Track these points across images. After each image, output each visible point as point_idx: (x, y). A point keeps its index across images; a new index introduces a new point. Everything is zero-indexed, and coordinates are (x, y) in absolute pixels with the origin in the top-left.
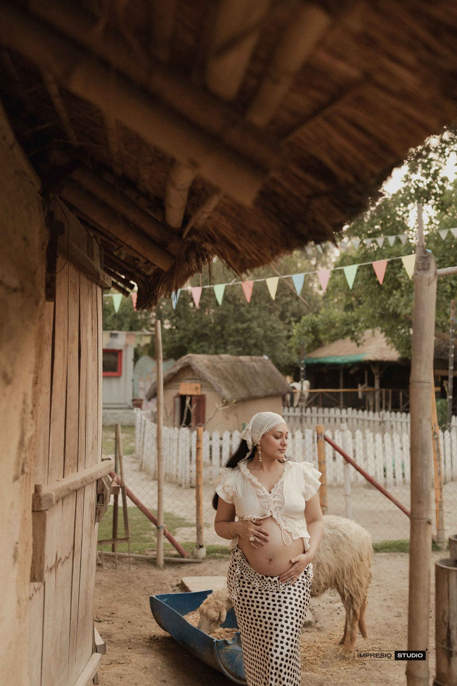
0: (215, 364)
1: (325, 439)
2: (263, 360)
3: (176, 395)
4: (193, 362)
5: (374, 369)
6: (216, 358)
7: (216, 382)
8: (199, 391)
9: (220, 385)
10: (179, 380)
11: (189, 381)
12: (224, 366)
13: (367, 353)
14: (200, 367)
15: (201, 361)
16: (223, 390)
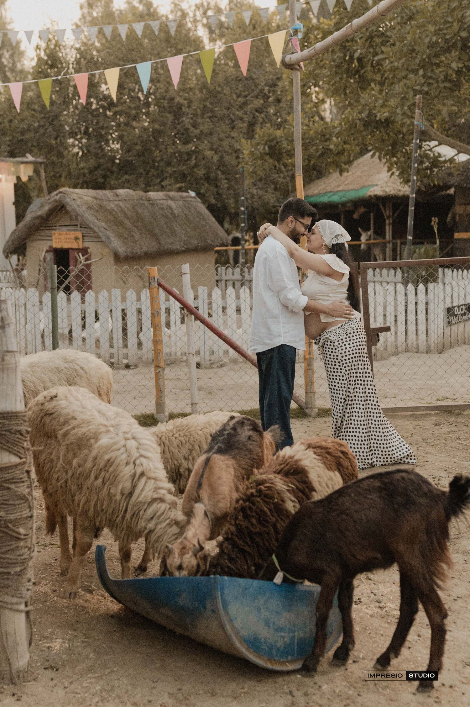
0: (104, 203)
1: (160, 285)
2: (187, 197)
3: (48, 249)
4: (68, 200)
5: (385, 209)
6: (109, 195)
7: (102, 229)
8: (80, 242)
9: (108, 233)
10: (51, 228)
11: (65, 228)
12: (120, 207)
13: (373, 186)
14: (78, 206)
15: (80, 198)
16: (113, 239)
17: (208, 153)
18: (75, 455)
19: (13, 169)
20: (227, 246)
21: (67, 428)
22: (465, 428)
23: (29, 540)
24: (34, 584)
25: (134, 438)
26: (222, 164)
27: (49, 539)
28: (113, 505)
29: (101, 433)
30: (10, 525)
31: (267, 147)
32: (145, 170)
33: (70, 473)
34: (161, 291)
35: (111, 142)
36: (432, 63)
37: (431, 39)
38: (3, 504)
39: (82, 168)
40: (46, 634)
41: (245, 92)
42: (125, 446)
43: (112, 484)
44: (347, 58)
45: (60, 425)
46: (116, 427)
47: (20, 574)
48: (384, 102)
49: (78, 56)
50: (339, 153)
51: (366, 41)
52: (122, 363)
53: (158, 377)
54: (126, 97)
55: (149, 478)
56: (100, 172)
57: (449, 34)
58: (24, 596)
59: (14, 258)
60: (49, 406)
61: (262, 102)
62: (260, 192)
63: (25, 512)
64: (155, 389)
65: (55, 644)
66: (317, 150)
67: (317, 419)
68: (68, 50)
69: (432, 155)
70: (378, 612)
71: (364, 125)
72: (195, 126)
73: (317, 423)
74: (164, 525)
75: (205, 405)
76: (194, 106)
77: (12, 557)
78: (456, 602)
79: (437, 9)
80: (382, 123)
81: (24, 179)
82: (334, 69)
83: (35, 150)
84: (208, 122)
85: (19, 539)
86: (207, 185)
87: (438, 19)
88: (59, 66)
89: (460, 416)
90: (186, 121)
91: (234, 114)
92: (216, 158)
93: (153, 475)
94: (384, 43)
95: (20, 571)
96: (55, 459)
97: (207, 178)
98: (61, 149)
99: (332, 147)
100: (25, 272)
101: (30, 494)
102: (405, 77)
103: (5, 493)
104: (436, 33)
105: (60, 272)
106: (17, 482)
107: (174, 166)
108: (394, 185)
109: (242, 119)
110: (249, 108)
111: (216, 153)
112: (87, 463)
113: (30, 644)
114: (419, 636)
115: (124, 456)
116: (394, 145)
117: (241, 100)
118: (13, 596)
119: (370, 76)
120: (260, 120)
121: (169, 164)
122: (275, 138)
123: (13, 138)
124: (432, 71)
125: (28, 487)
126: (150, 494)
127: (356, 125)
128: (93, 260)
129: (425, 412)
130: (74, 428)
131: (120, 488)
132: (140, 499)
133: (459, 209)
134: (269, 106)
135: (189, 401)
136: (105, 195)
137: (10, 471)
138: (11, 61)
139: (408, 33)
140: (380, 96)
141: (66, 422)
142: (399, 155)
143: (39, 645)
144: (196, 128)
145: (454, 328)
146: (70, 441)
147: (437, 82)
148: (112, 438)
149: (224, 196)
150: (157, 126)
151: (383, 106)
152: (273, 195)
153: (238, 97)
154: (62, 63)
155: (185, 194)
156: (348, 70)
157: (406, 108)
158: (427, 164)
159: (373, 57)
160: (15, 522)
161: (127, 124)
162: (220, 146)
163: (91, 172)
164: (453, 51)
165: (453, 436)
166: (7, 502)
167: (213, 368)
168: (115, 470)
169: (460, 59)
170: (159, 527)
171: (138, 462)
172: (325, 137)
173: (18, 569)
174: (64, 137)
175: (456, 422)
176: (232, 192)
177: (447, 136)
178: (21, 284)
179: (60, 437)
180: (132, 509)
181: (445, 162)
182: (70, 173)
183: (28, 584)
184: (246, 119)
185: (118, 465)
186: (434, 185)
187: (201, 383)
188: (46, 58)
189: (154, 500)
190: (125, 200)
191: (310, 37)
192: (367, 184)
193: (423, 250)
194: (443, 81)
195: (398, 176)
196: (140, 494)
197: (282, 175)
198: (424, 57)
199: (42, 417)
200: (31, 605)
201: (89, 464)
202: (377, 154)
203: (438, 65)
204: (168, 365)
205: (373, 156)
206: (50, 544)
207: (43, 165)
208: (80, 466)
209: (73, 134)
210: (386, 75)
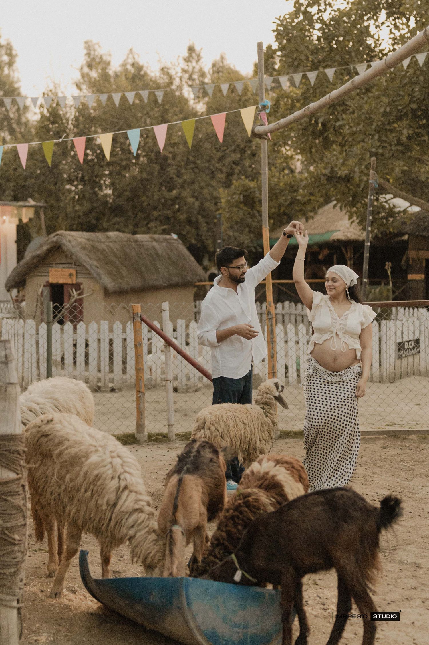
0: (96, 244)
1: (142, 320)
2: (170, 239)
3: (45, 283)
4: (64, 241)
5: (347, 252)
6: (100, 237)
7: (94, 267)
8: (74, 278)
9: (99, 270)
10: (50, 265)
11: (61, 266)
12: (110, 247)
13: (336, 231)
14: (73, 247)
15: (75, 239)
16: (103, 276)
17: (190, 200)
18: (68, 471)
19: (16, 212)
20: (205, 281)
21: (61, 448)
22: (409, 451)
23: (23, 545)
24: (25, 584)
25: (119, 457)
26: (202, 209)
27: (38, 545)
28: (100, 514)
29: (91, 452)
30: (7, 532)
31: (241, 197)
32: (134, 213)
33: (63, 487)
34: (144, 325)
35: (104, 188)
36: (386, 130)
37: (385, 109)
38: (1, 513)
39: (77, 211)
40: (34, 629)
41: (224, 146)
42: (111, 463)
43: (99, 496)
44: (313, 122)
45: (55, 446)
46: (104, 447)
47: (14, 575)
48: (344, 161)
49: (77, 114)
50: (305, 203)
51: (329, 108)
52: (108, 387)
53: (139, 401)
54: (118, 149)
55: (131, 491)
56: (94, 214)
57: (400, 105)
58: (16, 594)
59: (15, 292)
60: (46, 428)
61: (239, 156)
62: (236, 234)
63: (19, 521)
64: (136, 411)
65: (42, 637)
66: (286, 200)
67: (279, 441)
68: (68, 109)
69: (387, 207)
70: (322, 613)
71: (327, 180)
72: (179, 175)
73: (279, 444)
74: (143, 532)
75: (180, 426)
76: (179, 158)
77: (7, 560)
78: (390, 606)
79: (390, 83)
80: (343, 179)
81: (25, 220)
82: (301, 132)
83: (37, 196)
84: (190, 173)
85: (14, 544)
86: (188, 227)
87: (391, 92)
88: (60, 122)
89: (405, 440)
90: (171, 171)
91: (213, 166)
92: (197, 204)
93: (134, 488)
94: (344, 112)
95: (14, 572)
96: (50, 475)
97: (189, 222)
98: (60, 194)
99: (299, 197)
100: (24, 304)
101: (24, 505)
102: (363, 141)
103: (3, 503)
104: (389, 104)
105: (56, 308)
106: (14, 495)
107: (160, 211)
108: (354, 231)
109: (220, 170)
110: (228, 160)
111: (197, 200)
112: (78, 479)
113: (20, 637)
114: (355, 634)
115: (110, 472)
116: (354, 196)
117: (220, 154)
118: (7, 594)
119: (332, 137)
120: (237, 171)
121: (155, 208)
122: (249, 188)
123: (17, 184)
124: (386, 136)
125: (23, 499)
126: (132, 504)
127: (320, 179)
128: (85, 295)
129: (374, 436)
130: (67, 448)
131: (106, 499)
132: (123, 509)
133: (412, 254)
134: (245, 159)
135: (166, 423)
136: (97, 237)
137: (8, 485)
138: (17, 114)
139: (366, 103)
140: (341, 156)
141: (60, 443)
142: (359, 205)
143: (28, 638)
144: (180, 178)
145: (404, 361)
146: (64, 459)
147: (391, 145)
148: (99, 456)
149: (203, 238)
150: (145, 175)
151: (343, 164)
152: (248, 237)
153: (218, 151)
154: (62, 120)
155: (168, 237)
156: (313, 133)
157: (363, 167)
158: (383, 214)
159: (336, 122)
160: (11, 529)
161: (119, 174)
162: (201, 193)
163: (85, 214)
164: (405, 119)
165: (398, 458)
166: (5, 512)
167: (188, 392)
168: (102, 484)
169: (410, 126)
170: (139, 534)
171: (122, 477)
172: (293, 188)
173: (12, 570)
174: (62, 183)
175: (401, 446)
176: (210, 233)
177: (401, 190)
178: (20, 315)
179: (54, 456)
180: (115, 518)
181: (399, 212)
182: (66, 215)
183: (20, 583)
184: (224, 170)
185: (105, 479)
186: (390, 232)
187: (177, 406)
188: (48, 115)
189: (136, 510)
190: (115, 242)
191: (280, 104)
192: (331, 229)
193: (377, 290)
194: (396, 145)
195: (358, 223)
196: (123, 504)
197: (255, 220)
198: (380, 123)
199: (39, 438)
200: (22, 602)
201: (80, 479)
202: (339, 205)
203: (391, 131)
204: (149, 389)
205: (335, 206)
206: (40, 550)
207: (43, 209)
208: (72, 480)
209: (70, 181)
210: (346, 138)
